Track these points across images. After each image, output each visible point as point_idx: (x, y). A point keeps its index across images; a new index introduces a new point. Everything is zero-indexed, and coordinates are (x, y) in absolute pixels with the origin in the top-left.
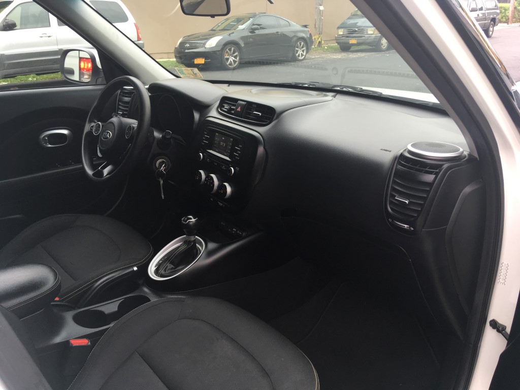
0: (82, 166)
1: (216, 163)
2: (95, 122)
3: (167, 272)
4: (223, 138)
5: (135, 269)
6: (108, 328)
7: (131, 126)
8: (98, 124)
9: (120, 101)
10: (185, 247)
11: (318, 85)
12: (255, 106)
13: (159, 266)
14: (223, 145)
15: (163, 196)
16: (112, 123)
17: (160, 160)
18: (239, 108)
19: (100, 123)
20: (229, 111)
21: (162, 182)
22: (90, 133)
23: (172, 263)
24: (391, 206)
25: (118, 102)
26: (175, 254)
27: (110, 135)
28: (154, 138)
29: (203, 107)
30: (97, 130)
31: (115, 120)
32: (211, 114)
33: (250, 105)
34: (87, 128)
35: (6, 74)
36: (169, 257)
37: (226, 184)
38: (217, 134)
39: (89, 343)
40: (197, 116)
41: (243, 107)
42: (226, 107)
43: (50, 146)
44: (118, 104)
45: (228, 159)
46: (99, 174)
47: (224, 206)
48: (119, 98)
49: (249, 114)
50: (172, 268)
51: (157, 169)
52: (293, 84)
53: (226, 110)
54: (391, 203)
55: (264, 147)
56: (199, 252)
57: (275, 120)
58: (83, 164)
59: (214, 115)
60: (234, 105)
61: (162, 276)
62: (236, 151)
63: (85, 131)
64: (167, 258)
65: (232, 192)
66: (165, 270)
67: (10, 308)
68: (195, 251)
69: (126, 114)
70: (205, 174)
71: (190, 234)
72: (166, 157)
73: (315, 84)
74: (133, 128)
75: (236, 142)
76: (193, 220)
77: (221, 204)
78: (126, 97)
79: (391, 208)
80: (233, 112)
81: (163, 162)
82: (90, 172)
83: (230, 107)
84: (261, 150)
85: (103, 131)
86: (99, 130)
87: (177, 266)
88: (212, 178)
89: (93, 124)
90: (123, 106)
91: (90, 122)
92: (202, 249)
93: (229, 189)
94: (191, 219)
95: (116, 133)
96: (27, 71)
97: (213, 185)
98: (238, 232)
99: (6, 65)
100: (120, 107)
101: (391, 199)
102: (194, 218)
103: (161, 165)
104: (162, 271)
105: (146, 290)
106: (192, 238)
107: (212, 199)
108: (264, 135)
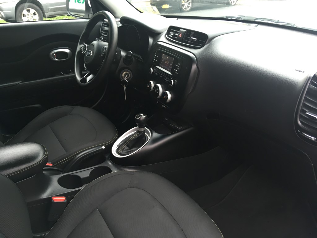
0: (74, 74)
1: (162, 76)
2: (83, 44)
3: (124, 152)
4: (168, 58)
5: (103, 147)
6: (81, 189)
7: (104, 48)
8: (85, 45)
9: (102, 30)
10: (137, 135)
11: (243, 18)
12: (193, 33)
13: (119, 147)
14: (167, 63)
15: (126, 98)
16: (93, 45)
17: (125, 72)
18: (181, 34)
19: (86, 45)
20: (174, 37)
21: (125, 88)
22: (80, 52)
23: (127, 146)
24: (301, 120)
25: (101, 31)
26: (131, 139)
27: (91, 54)
28: (121, 56)
29: (156, 34)
30: (84, 50)
31: (95, 42)
32: (160, 40)
33: (189, 32)
34: (78, 49)
35: (50, 15)
36: (126, 141)
37: (168, 92)
38: (163, 54)
39: (66, 201)
40: (151, 40)
41: (184, 34)
42: (172, 34)
43: (57, 60)
44: (101, 32)
45: (170, 73)
46: (84, 80)
47: (166, 108)
48: (102, 28)
49: (188, 39)
50: (128, 150)
51: (123, 78)
52: (225, 17)
53: (171, 36)
54: (301, 117)
55: (197, 66)
56: (147, 139)
57: (207, 44)
58: (75, 73)
59: (163, 40)
60: (177, 33)
61: (120, 154)
62: (176, 67)
63: (77, 51)
64: (125, 142)
65: (172, 98)
66: (123, 151)
67: (6, 176)
68: (144, 139)
69: (105, 39)
70: (154, 83)
71: (141, 126)
72: (129, 70)
73: (241, 17)
74: (106, 49)
75: (176, 61)
76: (143, 117)
77: (164, 106)
78: (106, 27)
79: (301, 122)
80: (176, 38)
81: (126, 74)
82: (79, 78)
83: (174, 34)
84: (194, 67)
85: (88, 51)
86: (85, 50)
87: (131, 148)
88: (158, 87)
89: (82, 46)
90: (104, 34)
91: (81, 44)
92: (149, 137)
93: (169, 96)
94: (142, 116)
95: (95, 52)
96: (62, 13)
97: (159, 92)
98: (176, 126)
99: (50, 10)
100: (102, 34)
101: (301, 114)
102: (144, 116)
103: (125, 75)
104: (121, 151)
105: (110, 163)
106: (143, 130)
107: (158, 102)
108: (197, 56)
